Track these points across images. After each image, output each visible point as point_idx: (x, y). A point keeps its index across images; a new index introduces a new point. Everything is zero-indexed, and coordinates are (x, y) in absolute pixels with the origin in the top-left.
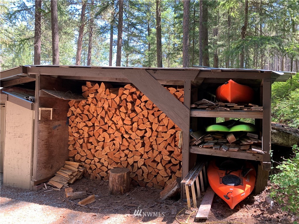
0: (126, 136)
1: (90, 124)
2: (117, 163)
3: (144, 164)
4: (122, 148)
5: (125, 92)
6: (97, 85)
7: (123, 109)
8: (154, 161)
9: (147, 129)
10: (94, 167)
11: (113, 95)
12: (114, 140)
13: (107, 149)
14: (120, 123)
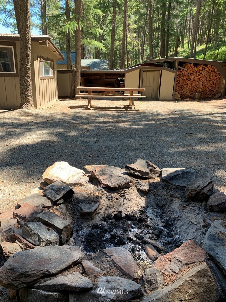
0: (197, 82)
1: (183, 78)
2: (192, 92)
3: (202, 91)
4: (195, 87)
5: (200, 67)
6: (190, 64)
7: (198, 73)
8: (205, 90)
9: (205, 80)
10: (183, 94)
11: (195, 68)
12: (192, 84)
13: (188, 87)
14: (196, 78)
